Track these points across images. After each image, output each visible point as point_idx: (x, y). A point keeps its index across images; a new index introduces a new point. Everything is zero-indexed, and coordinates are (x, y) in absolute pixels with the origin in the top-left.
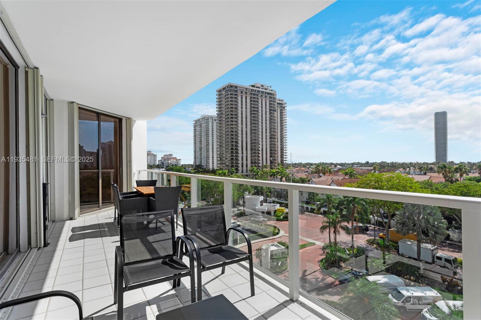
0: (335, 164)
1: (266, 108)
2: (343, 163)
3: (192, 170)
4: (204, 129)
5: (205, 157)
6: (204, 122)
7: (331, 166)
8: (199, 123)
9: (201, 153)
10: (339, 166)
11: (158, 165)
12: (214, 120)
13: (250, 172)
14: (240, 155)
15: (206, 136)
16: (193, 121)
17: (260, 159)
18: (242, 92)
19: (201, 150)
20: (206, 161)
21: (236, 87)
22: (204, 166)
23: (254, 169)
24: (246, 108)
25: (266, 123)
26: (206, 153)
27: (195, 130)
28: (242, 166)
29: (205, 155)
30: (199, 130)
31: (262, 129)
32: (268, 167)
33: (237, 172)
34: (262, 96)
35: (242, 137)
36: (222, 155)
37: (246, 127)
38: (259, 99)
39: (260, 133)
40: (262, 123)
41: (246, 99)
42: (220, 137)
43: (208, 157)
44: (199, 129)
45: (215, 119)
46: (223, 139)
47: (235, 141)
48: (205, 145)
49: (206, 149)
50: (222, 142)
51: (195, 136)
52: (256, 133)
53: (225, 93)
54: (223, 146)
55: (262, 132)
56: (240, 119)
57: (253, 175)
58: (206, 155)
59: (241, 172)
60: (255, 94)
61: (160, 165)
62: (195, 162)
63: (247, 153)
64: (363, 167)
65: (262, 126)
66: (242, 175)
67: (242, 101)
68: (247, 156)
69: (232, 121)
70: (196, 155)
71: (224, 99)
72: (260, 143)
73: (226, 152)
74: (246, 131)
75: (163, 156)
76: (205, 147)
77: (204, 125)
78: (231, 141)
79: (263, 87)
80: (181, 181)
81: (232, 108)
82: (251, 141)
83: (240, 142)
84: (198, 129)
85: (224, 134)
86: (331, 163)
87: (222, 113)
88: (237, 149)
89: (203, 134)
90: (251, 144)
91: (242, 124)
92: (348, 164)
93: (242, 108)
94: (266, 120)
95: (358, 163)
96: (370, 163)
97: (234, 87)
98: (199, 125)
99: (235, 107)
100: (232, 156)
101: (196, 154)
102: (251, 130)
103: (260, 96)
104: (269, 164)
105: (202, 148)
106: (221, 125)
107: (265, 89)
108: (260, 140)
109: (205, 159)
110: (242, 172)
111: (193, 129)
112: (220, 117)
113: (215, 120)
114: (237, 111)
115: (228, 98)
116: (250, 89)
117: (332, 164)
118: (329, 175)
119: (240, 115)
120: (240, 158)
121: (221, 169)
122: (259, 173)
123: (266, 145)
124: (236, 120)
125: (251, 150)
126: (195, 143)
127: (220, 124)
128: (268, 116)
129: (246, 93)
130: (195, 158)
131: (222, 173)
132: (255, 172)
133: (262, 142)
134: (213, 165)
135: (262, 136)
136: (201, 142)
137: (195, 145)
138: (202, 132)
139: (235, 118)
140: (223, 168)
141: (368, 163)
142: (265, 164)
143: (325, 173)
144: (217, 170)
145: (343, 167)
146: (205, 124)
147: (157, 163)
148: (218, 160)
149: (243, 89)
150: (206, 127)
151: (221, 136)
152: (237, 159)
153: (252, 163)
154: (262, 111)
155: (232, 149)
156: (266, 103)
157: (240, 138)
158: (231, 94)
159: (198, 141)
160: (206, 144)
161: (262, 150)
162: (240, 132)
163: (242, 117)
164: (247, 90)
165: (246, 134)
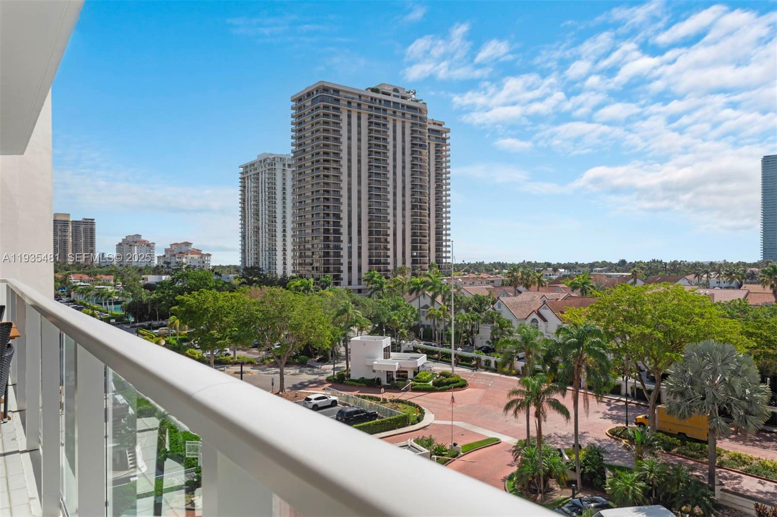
0: (554, 265)
1: (404, 141)
2: (572, 264)
3: (235, 278)
4: (264, 187)
5: (267, 249)
6: (264, 169)
7: (546, 269)
8: (253, 172)
9: (257, 241)
10: (563, 270)
11: (158, 266)
12: (287, 165)
13: (366, 283)
14: (345, 245)
15: (269, 202)
16: (240, 167)
17: (390, 253)
18: (349, 103)
19: (257, 232)
20: (269, 258)
21: (337, 91)
22: (264, 269)
23: (373, 276)
24: (359, 140)
25: (404, 175)
26: (269, 239)
27: (245, 187)
28: (350, 269)
29: (267, 244)
30: (254, 187)
31: (395, 187)
32: (406, 272)
33: (337, 284)
34: (394, 112)
35: (350, 205)
36: (304, 246)
37: (359, 183)
38: (388, 119)
39: (390, 196)
40: (395, 174)
41: (359, 118)
42: (300, 204)
43: (272, 250)
44: (253, 185)
45: (290, 163)
46: (306, 209)
47: (333, 214)
48: (267, 221)
49: (269, 230)
50: (305, 216)
51: (245, 201)
52: (382, 197)
53: (313, 103)
54: (306, 224)
55: (395, 194)
56: (344, 162)
57: (372, 290)
58: (269, 244)
59: (347, 284)
60: (379, 109)
61: (162, 267)
62: (244, 259)
63: (360, 241)
64: (613, 272)
65: (395, 180)
66: (349, 290)
67: (349, 124)
68: (360, 248)
69: (328, 169)
70: (245, 243)
71: (308, 119)
72: (390, 217)
73: (313, 239)
74: (359, 192)
75: (169, 247)
76: (267, 226)
77: (264, 177)
78: (324, 213)
79: (398, 92)
80: (204, 304)
81: (327, 138)
82: (369, 213)
83: (344, 215)
84: (250, 184)
85: (308, 197)
86: (545, 263)
87: (304, 150)
88: (337, 232)
89: (263, 196)
90: (370, 220)
91: (350, 175)
92: (583, 266)
93: (349, 138)
94: (404, 168)
95: (604, 264)
96: (628, 262)
97: (332, 91)
98: (252, 176)
99: (333, 138)
100: (328, 247)
101: (247, 243)
102: (370, 189)
103: (392, 113)
104: (408, 264)
105: (259, 229)
106: (302, 177)
107: (403, 98)
108: (390, 211)
109: (267, 253)
110: (350, 283)
111: (240, 184)
112: (300, 159)
113: (289, 166)
114: (340, 146)
115: (318, 116)
116: (367, 97)
117: (549, 265)
118: (538, 290)
119: (344, 155)
120: (344, 253)
121: (301, 277)
122: (385, 286)
123: (404, 223)
124: (335, 166)
125: (370, 233)
126: (243, 218)
127: (300, 174)
128: (408, 159)
129: (359, 105)
130: (244, 251)
131: (301, 286)
132: (375, 282)
133: (395, 216)
134: (284, 268)
135: (395, 202)
136: (257, 215)
137: (245, 221)
138: (260, 192)
139: (333, 161)
140: (305, 275)
141: (623, 262)
142: (399, 264)
143: (530, 286)
144: (293, 278)
145: (571, 271)
146: (267, 175)
147: (156, 262)
148: (293, 257)
149: (351, 96)
150: (270, 180)
151: (302, 202)
152: (338, 255)
153: (370, 263)
154: (395, 146)
155: (327, 231)
156: (403, 128)
157: (344, 208)
158: (325, 107)
159: (250, 212)
160: (269, 221)
161: (395, 235)
162: (344, 193)
163: (349, 160)
164: (362, 98)
165: (359, 199)
